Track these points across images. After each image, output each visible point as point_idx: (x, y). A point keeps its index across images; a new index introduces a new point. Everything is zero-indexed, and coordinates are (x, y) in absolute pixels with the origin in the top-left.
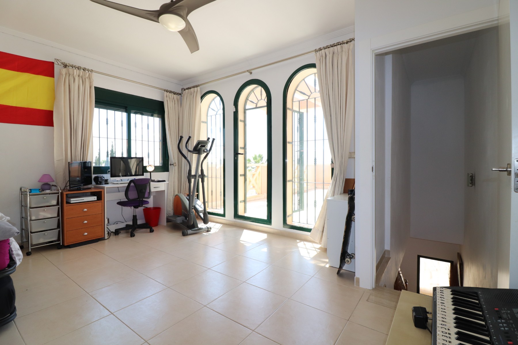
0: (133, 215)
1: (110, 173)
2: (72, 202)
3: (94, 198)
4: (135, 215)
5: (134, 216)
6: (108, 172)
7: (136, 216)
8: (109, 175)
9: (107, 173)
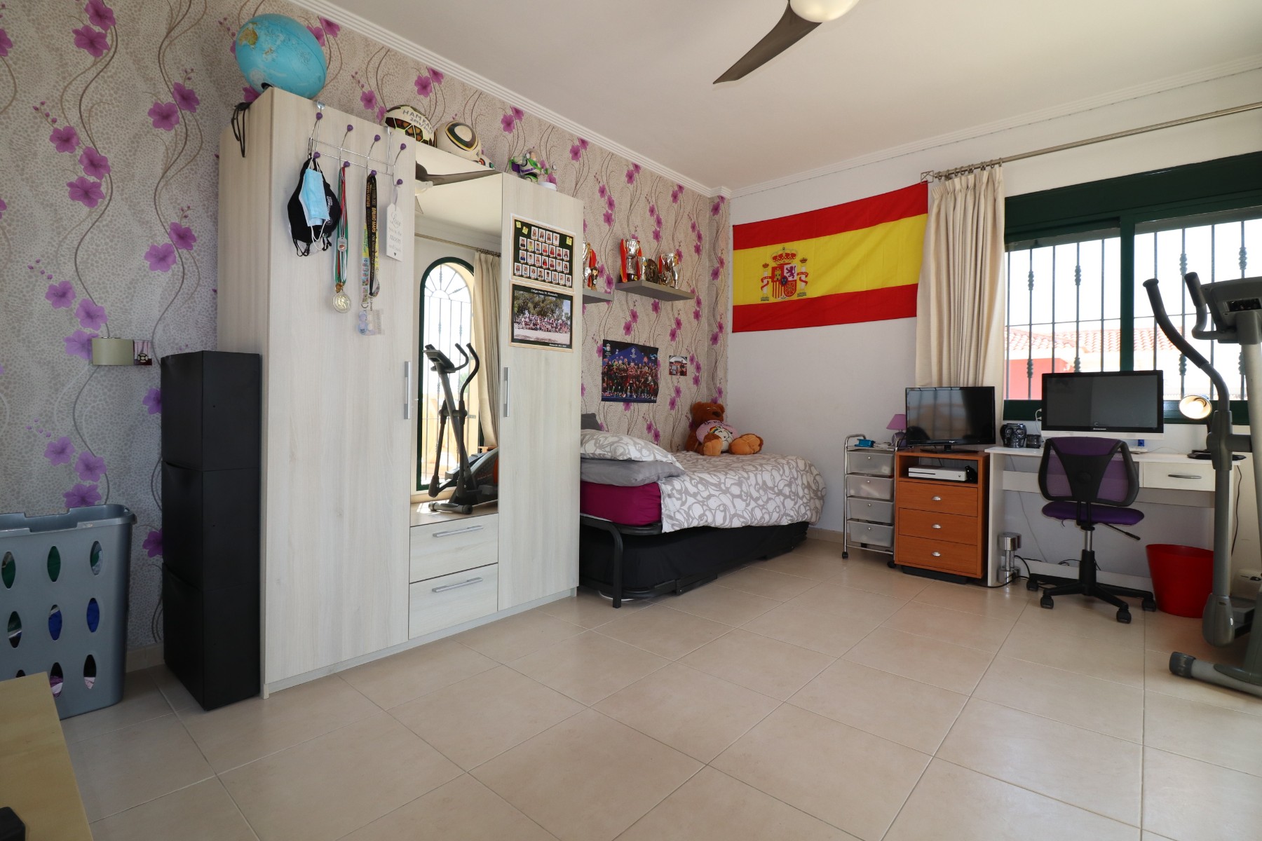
0: (1083, 548)
1: (1040, 418)
2: (910, 475)
3: (961, 476)
4: (1088, 549)
5: (1084, 552)
6: (1038, 417)
7: (1092, 553)
8: (1039, 424)
9: (1034, 420)
